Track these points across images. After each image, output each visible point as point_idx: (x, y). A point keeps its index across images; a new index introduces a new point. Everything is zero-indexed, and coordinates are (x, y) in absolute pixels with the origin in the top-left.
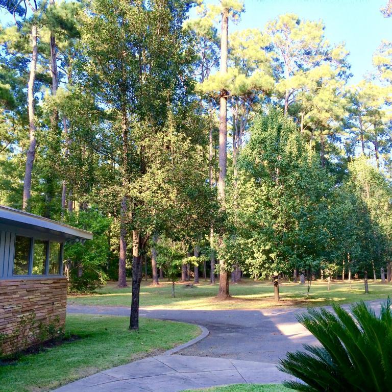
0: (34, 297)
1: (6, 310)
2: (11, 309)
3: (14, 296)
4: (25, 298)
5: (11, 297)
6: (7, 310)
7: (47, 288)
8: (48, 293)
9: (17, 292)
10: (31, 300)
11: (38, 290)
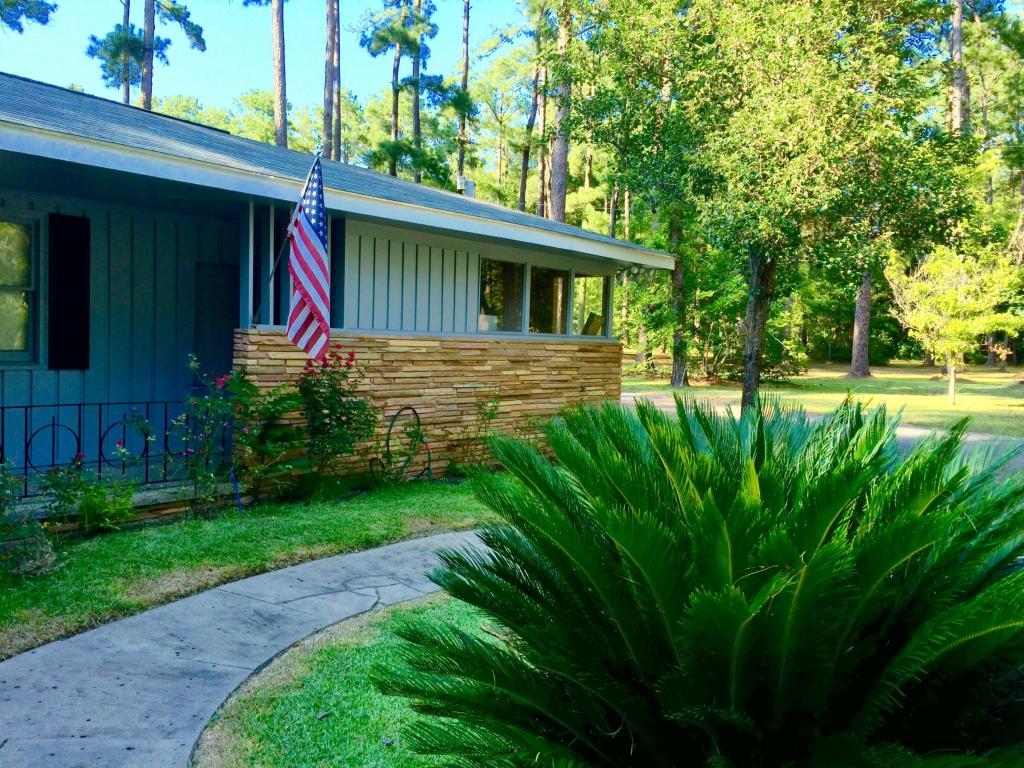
0: (528, 372)
1: (459, 390)
2: (473, 390)
3: (476, 368)
4: (505, 373)
5: (472, 368)
6: (461, 390)
7: (562, 360)
8: (566, 368)
9: (486, 361)
10: (521, 378)
11: (539, 361)
